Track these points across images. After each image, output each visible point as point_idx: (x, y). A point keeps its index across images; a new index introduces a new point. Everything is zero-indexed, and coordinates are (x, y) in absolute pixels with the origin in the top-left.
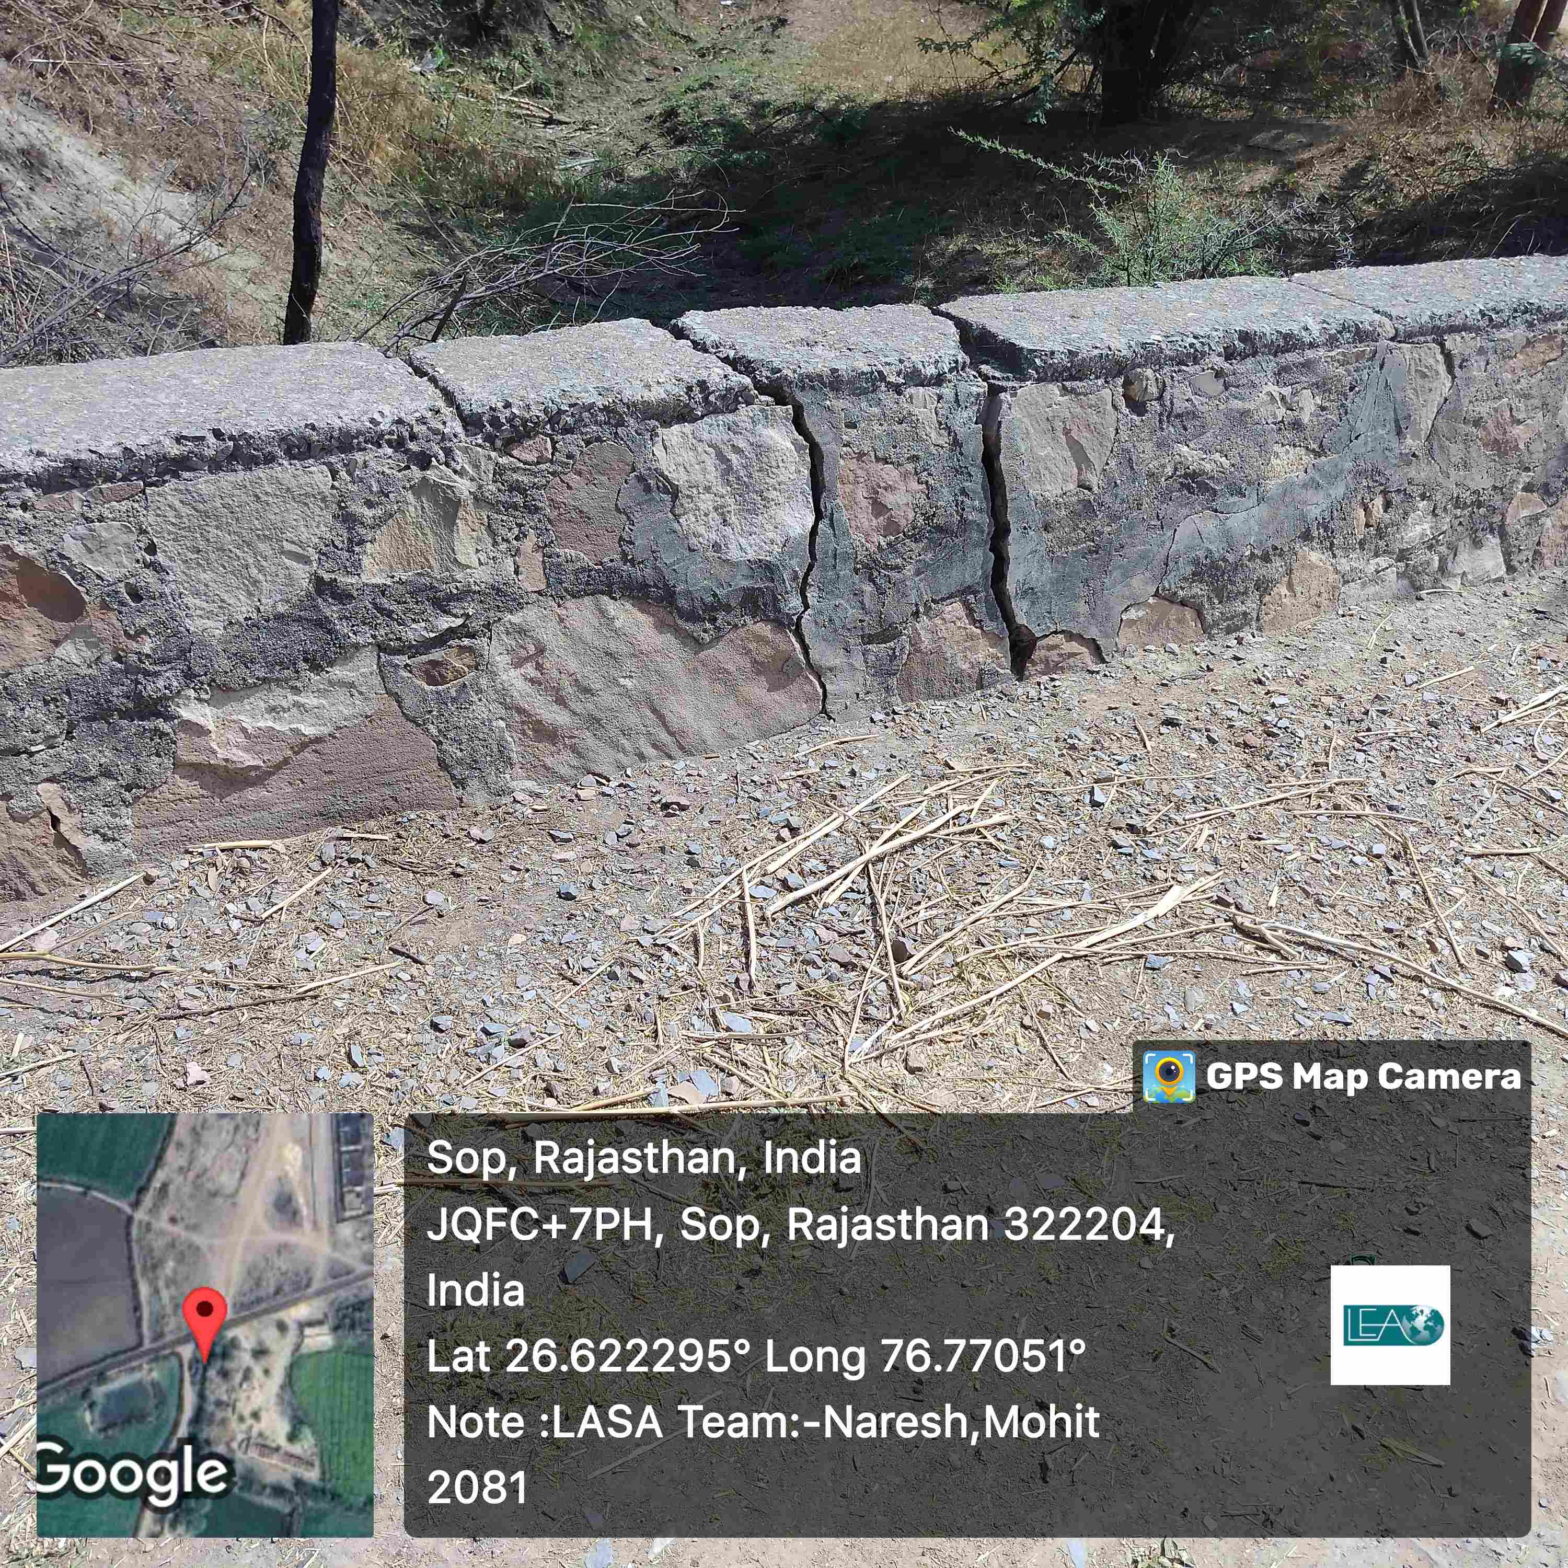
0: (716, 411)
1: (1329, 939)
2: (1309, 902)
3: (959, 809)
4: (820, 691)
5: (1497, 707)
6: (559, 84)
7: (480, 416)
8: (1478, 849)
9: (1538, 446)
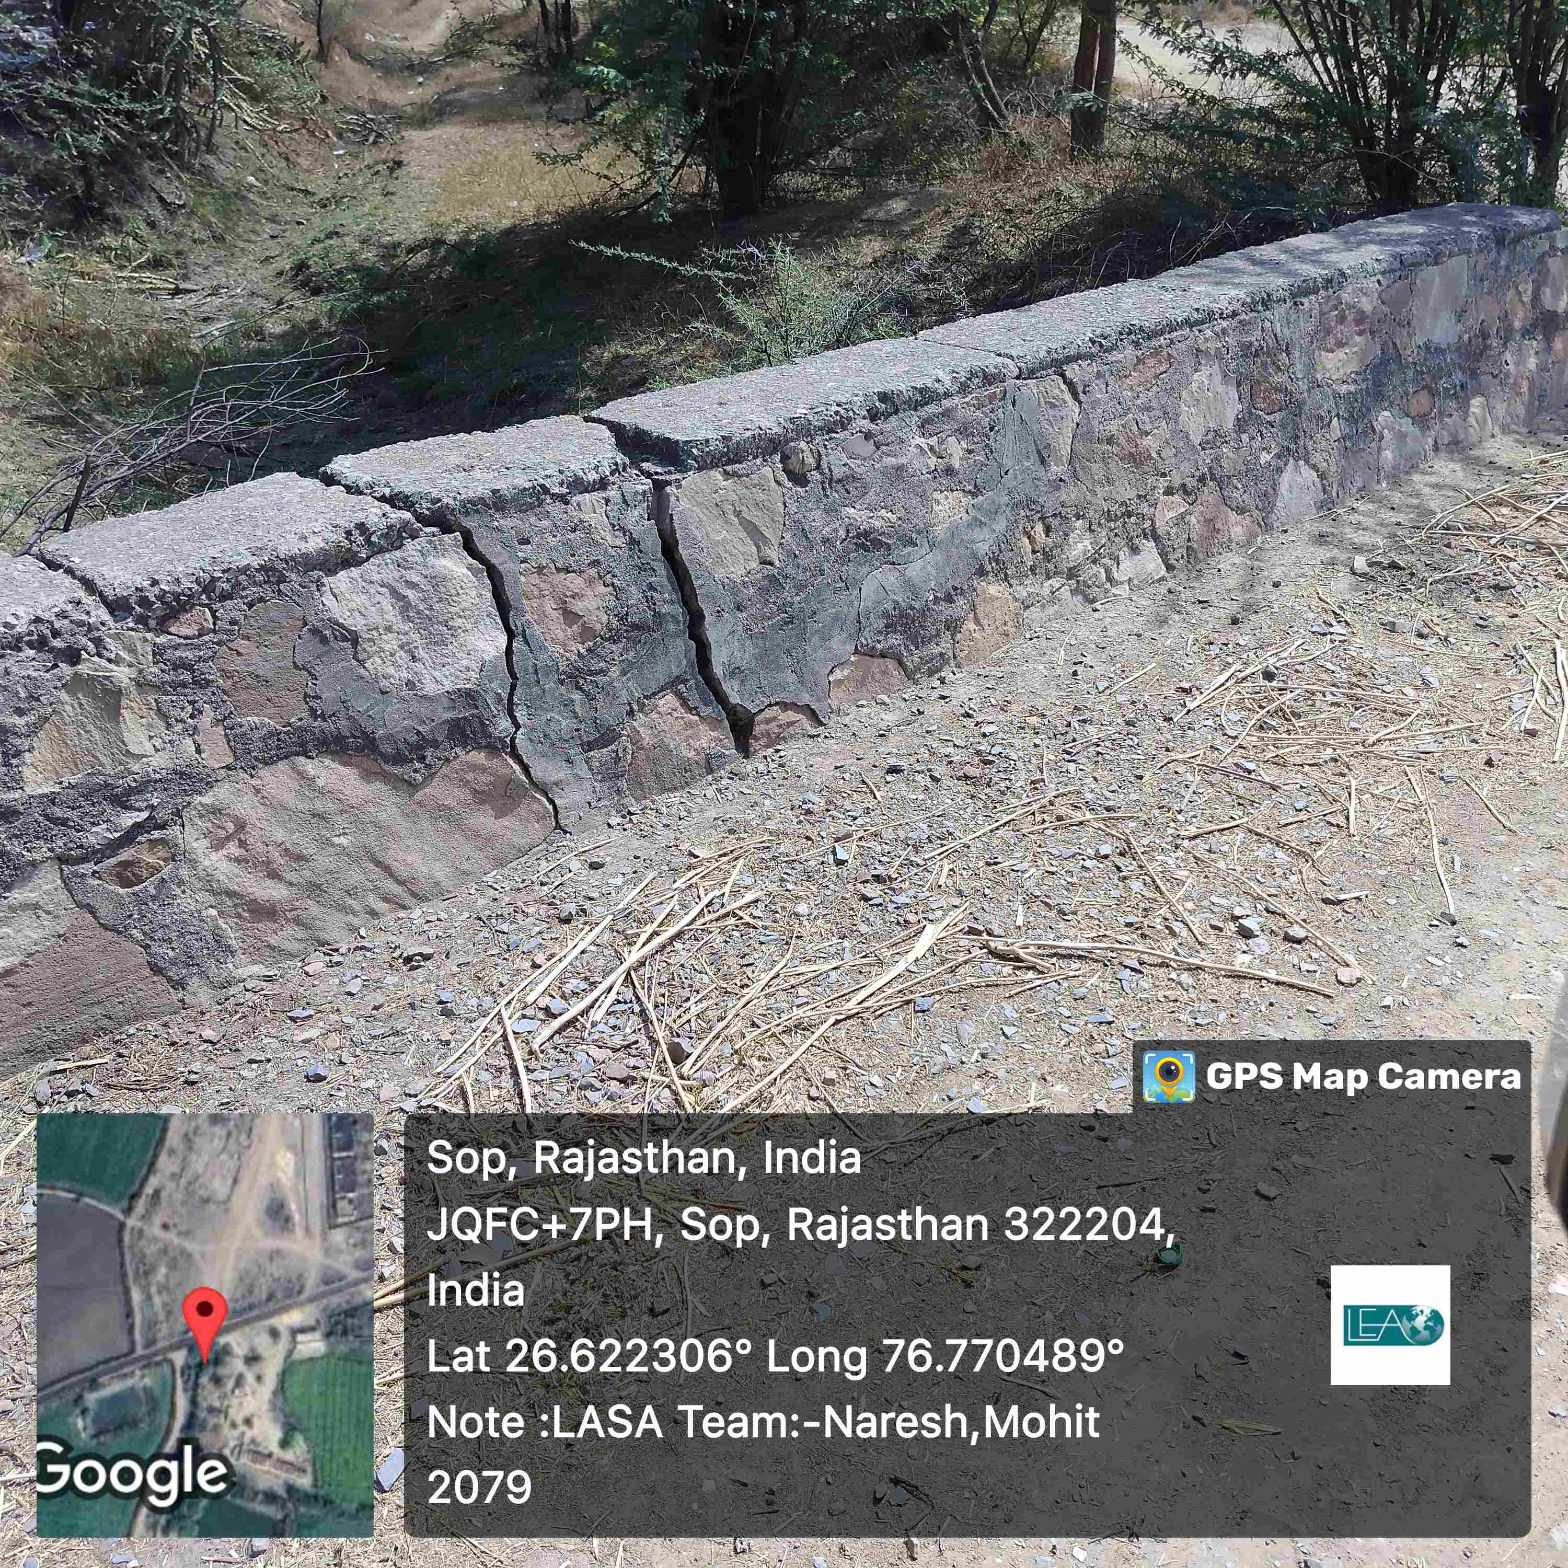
0: (381, 550)
1: (1078, 945)
2: (1053, 914)
3: (711, 895)
4: (550, 807)
5: (1183, 696)
6: (179, 254)
8: (1193, 831)
9: (1168, 452)
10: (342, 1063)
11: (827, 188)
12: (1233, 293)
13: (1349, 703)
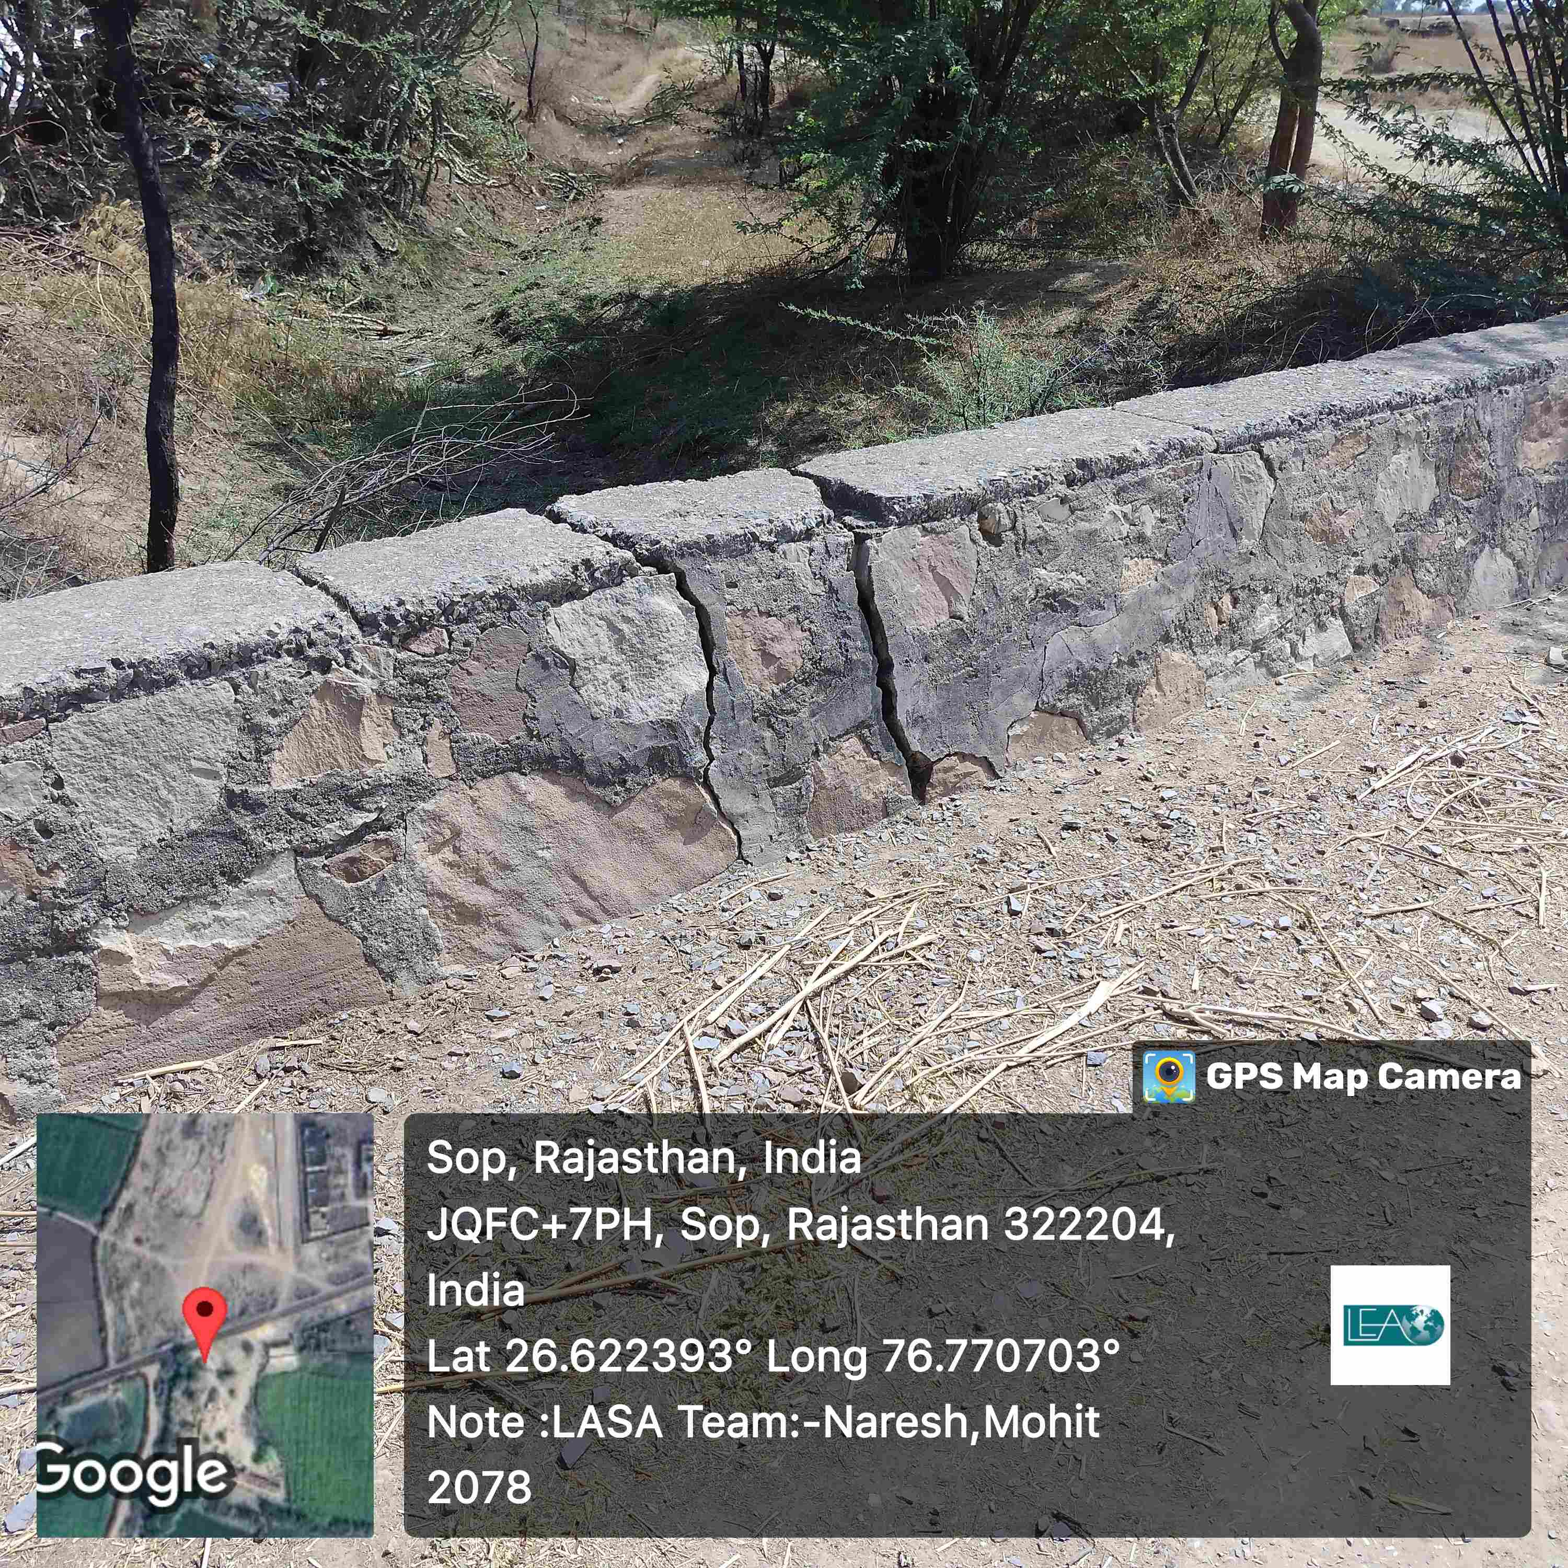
0: (603, 586)
1: (1254, 1013)
2: (1230, 981)
3: (885, 934)
4: (735, 837)
5: (1368, 775)
6: (389, 297)
7: (374, 616)
8: (1375, 909)
9: (1361, 533)
10: (535, 1063)
11: (1013, 259)
12: (1436, 378)
13: (1541, 795)
